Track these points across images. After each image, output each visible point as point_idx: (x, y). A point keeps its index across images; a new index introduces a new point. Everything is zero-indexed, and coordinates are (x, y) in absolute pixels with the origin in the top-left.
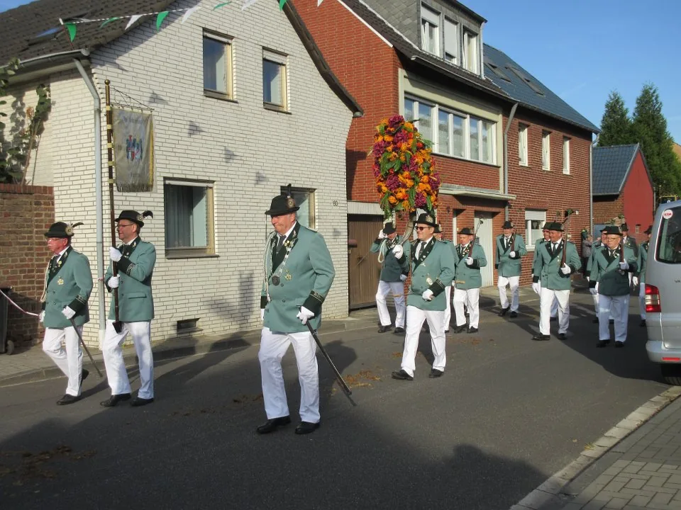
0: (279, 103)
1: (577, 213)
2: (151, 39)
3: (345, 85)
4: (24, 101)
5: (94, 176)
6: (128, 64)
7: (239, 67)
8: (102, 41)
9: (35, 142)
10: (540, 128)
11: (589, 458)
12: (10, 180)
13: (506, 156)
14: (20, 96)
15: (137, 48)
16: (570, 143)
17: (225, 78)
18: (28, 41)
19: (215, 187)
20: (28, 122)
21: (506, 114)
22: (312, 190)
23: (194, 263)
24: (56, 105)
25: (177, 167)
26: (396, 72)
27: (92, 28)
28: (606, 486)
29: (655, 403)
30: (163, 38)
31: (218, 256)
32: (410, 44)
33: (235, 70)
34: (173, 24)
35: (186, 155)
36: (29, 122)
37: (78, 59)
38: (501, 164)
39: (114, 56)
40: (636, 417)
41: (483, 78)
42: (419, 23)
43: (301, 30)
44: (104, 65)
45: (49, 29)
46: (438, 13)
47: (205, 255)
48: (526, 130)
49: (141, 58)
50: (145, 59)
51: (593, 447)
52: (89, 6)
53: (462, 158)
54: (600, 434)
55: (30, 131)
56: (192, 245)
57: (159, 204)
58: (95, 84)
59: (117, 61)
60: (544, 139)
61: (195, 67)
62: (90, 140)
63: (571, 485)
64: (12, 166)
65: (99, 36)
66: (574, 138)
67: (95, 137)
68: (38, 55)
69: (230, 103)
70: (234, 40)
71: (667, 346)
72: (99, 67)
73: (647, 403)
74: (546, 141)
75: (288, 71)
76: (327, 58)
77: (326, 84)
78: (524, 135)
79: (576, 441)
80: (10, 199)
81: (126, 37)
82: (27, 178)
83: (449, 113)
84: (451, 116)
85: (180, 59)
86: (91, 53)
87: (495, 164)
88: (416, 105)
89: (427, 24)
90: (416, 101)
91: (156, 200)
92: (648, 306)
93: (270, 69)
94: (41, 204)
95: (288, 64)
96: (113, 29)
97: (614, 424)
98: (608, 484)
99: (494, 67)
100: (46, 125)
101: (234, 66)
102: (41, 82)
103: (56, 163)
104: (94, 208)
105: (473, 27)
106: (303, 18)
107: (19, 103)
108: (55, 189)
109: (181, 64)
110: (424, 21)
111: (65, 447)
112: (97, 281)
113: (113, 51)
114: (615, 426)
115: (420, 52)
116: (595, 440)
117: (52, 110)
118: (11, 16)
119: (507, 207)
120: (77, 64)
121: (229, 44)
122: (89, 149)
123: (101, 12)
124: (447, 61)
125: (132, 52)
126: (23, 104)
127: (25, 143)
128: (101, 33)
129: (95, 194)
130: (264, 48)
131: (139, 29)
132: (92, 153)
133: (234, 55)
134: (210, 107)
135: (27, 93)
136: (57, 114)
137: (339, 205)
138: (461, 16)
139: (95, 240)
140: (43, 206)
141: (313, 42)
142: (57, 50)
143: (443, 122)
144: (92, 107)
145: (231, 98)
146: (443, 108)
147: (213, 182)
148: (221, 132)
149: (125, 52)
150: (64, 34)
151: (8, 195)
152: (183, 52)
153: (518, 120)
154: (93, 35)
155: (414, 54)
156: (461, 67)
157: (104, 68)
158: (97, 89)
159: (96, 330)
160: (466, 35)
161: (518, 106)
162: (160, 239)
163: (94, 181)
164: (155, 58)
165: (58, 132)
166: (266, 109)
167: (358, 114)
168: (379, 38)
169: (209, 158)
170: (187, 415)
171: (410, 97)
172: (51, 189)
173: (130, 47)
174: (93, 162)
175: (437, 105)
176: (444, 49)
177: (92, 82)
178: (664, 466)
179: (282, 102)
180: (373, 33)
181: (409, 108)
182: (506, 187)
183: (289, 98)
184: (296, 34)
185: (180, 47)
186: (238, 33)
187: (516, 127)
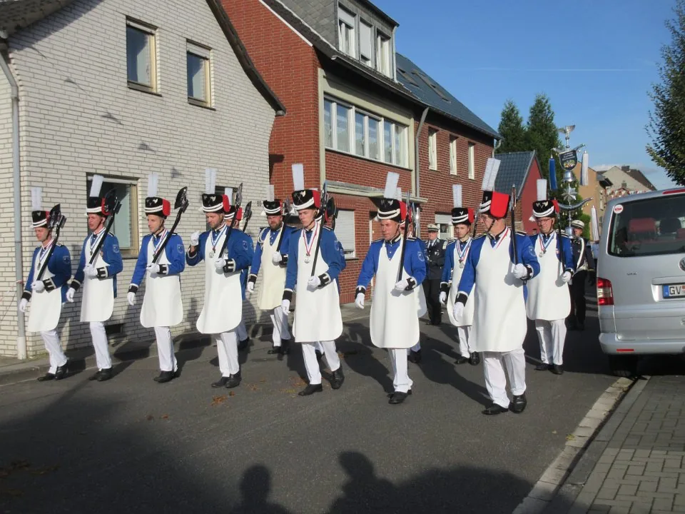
0: (203, 99)
2: (71, 24)
5: (11, 170)
6: (47, 50)
7: (163, 59)
8: (21, 23)
10: (448, 133)
11: (576, 448)
13: (418, 160)
15: (56, 33)
16: (475, 149)
17: (148, 70)
19: (139, 184)
21: (417, 118)
25: (100, 162)
26: (316, 72)
28: (608, 473)
29: (612, 393)
30: (86, 25)
32: (328, 45)
33: (158, 62)
34: (94, 10)
35: (109, 150)
38: (413, 167)
39: (30, 40)
40: (600, 408)
41: (396, 81)
42: (337, 24)
43: (225, 25)
44: (21, 50)
46: (353, 15)
47: (129, 257)
48: (435, 135)
49: (62, 45)
50: (66, 46)
51: (573, 437)
53: (378, 161)
54: (574, 425)
57: (82, 202)
58: (11, 70)
59: (33, 46)
60: (451, 144)
61: (119, 57)
62: (6, 131)
63: (572, 474)
65: (18, 18)
66: (479, 144)
67: (13, 128)
69: (155, 96)
70: (157, 30)
71: (619, 337)
72: (16, 51)
73: (604, 394)
74: (453, 146)
75: (212, 65)
76: (252, 55)
77: (249, 80)
78: (433, 140)
79: (555, 432)
81: (46, 20)
83: (364, 115)
84: (366, 118)
85: (102, 48)
86: (10, 36)
87: (407, 167)
88: (334, 106)
89: (343, 25)
90: (333, 102)
91: (78, 197)
92: (601, 299)
93: (194, 62)
95: (211, 58)
96: (32, 11)
97: (584, 415)
98: (609, 472)
99: (403, 72)
101: (158, 58)
104: (12, 205)
105: (386, 30)
106: (227, 12)
109: (104, 53)
110: (341, 22)
111: (21, 462)
112: (15, 285)
113: (31, 35)
114: (585, 417)
115: (338, 54)
116: (573, 431)
122: (5, 141)
124: (362, 62)
125: (51, 37)
128: (18, 16)
129: (12, 190)
130: (188, 41)
131: (60, 13)
132: (9, 145)
133: (158, 46)
134: (134, 100)
138: (375, 19)
139: (13, 240)
141: (237, 37)
143: (360, 125)
144: (9, 96)
145: (154, 91)
146: (358, 110)
147: (137, 179)
148: (145, 127)
149: (45, 37)
152: (106, 40)
153: (428, 125)
155: (333, 54)
156: (375, 70)
157: (22, 52)
158: (14, 75)
159: (14, 338)
160: (379, 38)
161: (429, 111)
163: (11, 175)
164: (77, 44)
166: (190, 104)
167: (281, 112)
168: (298, 36)
169: (133, 154)
171: (329, 98)
173: (55, 29)
174: (10, 155)
175: (354, 107)
176: (359, 51)
177: (9, 68)
178: (653, 452)
179: (206, 97)
180: (292, 31)
181: (328, 108)
182: (418, 190)
183: (213, 94)
184: (220, 28)
185: (103, 35)
186: (162, 23)
187: (426, 132)
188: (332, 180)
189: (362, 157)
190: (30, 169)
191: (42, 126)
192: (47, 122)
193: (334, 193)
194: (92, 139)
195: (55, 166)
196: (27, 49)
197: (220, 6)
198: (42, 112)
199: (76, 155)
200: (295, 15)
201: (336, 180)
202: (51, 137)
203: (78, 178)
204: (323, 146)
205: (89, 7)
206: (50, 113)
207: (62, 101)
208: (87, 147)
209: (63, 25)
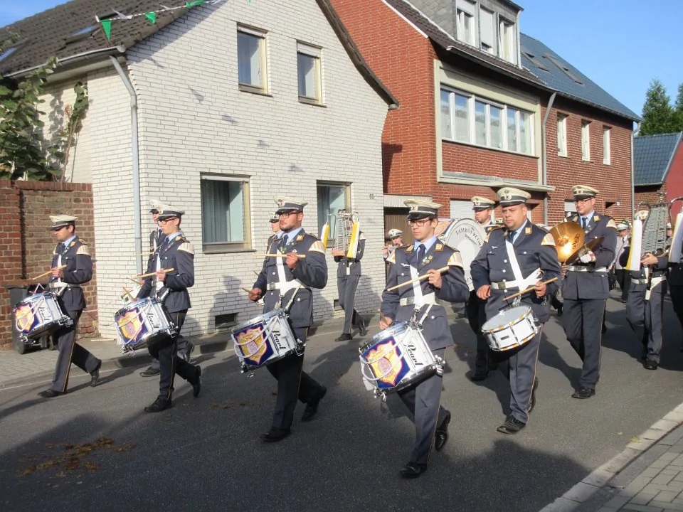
0: (314, 97)
1: (618, 204)
2: (185, 35)
3: (380, 78)
4: (62, 100)
5: (132, 172)
6: (163, 60)
7: (273, 61)
8: (138, 37)
9: (73, 140)
10: (579, 117)
11: (635, 451)
12: (50, 177)
13: (545, 147)
14: (58, 95)
15: (172, 44)
16: (611, 133)
17: (260, 72)
18: (65, 40)
19: (251, 182)
20: (66, 120)
21: (544, 104)
22: (347, 184)
23: (232, 258)
24: (94, 103)
25: (213, 162)
26: (431, 64)
27: (128, 25)
28: (653, 479)
30: (199, 34)
31: (254, 251)
32: (445, 35)
33: (269, 64)
34: (207, 19)
35: (221, 150)
36: (68, 120)
37: (115, 56)
38: (539, 155)
39: (150, 52)
41: (520, 67)
42: (454, 14)
43: (336, 23)
44: (139, 62)
45: (85, 27)
46: (474, 3)
47: (242, 250)
48: (565, 120)
49: (176, 54)
50: (180, 55)
51: (639, 439)
52: (124, 4)
54: (646, 426)
55: (69, 129)
56: (229, 239)
57: (197, 200)
58: (131, 81)
59: (152, 57)
60: (583, 129)
61: (230, 62)
62: (126, 137)
63: (617, 478)
64: (51, 163)
65: (134, 33)
66: (614, 127)
67: (132, 134)
68: (75, 53)
69: (265, 97)
70: (268, 33)
72: (135, 63)
74: (586, 131)
75: (322, 64)
76: (362, 51)
77: (361, 76)
78: (563, 125)
79: (621, 433)
80: (50, 196)
81: (161, 33)
82: (66, 176)
83: (486, 104)
84: (488, 107)
85: (214, 54)
86: (127, 49)
87: (533, 155)
88: (452, 96)
89: (462, 14)
90: (452, 92)
91: (193, 195)
93: (305, 61)
94: (80, 201)
95: (322, 57)
96: (148, 25)
98: (655, 477)
99: (531, 57)
100: (84, 122)
101: (269, 60)
102: (78, 81)
103: (94, 160)
104: (132, 204)
106: (337, 10)
107: (57, 102)
108: (93, 186)
109: (215, 59)
110: (459, 11)
111: (106, 440)
113: (148, 48)
114: (661, 418)
115: (455, 43)
116: (641, 433)
117: (90, 107)
118: (48, 17)
119: (546, 199)
120: (114, 61)
121: (264, 38)
122: (127, 146)
123: (137, 9)
124: (483, 51)
125: (167, 48)
126: (61, 103)
127: (64, 141)
128: (136, 30)
129: (132, 190)
130: (299, 42)
131: (174, 25)
132: (129, 150)
133: (268, 49)
134: (245, 101)
135: (65, 91)
136: (94, 111)
137: (375, 198)
138: (497, 5)
139: (133, 236)
140: (82, 203)
141: (348, 35)
142: (93, 47)
143: (480, 114)
144: (129, 104)
145: (265, 92)
146: (479, 99)
147: (249, 176)
148: (257, 127)
149: (161, 48)
150: (101, 32)
151: (48, 193)
152: (218, 47)
153: (556, 110)
154: (129, 32)
155: (450, 44)
156: (497, 57)
157: (140, 64)
158: (133, 84)
160: (502, 24)
161: (556, 96)
162: (197, 234)
163: (131, 177)
164: (190, 53)
165: (95, 129)
166: (301, 102)
167: (393, 106)
168: (414, 29)
169: (245, 153)
170: (226, 408)
171: (446, 89)
172: (89, 186)
173: (165, 43)
174: (131, 159)
175: (473, 96)
176: (480, 38)
177: (129, 79)
179: (316, 95)
180: (407, 24)
181: (445, 99)
182: (545, 177)
183: (324, 91)
184: (330, 27)
185: (215, 42)
186: (273, 27)
187: (555, 117)
188: (449, 170)
189: (484, 146)
190: (148, 171)
191: (159, 131)
192: (162, 127)
193: (452, 183)
194: (205, 140)
195: (172, 168)
196: (145, 61)
197: (329, 5)
198: (159, 117)
199: (190, 156)
200: (413, 7)
201: (454, 171)
202: (167, 141)
203: (193, 178)
204: (440, 136)
205: (201, 17)
206: (166, 118)
207: (176, 106)
208: (201, 148)
209: (177, 37)
